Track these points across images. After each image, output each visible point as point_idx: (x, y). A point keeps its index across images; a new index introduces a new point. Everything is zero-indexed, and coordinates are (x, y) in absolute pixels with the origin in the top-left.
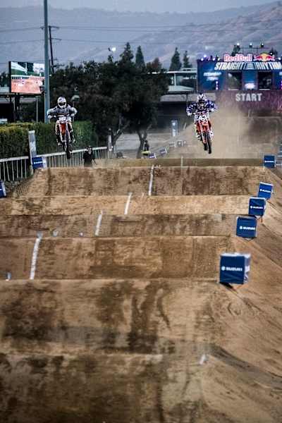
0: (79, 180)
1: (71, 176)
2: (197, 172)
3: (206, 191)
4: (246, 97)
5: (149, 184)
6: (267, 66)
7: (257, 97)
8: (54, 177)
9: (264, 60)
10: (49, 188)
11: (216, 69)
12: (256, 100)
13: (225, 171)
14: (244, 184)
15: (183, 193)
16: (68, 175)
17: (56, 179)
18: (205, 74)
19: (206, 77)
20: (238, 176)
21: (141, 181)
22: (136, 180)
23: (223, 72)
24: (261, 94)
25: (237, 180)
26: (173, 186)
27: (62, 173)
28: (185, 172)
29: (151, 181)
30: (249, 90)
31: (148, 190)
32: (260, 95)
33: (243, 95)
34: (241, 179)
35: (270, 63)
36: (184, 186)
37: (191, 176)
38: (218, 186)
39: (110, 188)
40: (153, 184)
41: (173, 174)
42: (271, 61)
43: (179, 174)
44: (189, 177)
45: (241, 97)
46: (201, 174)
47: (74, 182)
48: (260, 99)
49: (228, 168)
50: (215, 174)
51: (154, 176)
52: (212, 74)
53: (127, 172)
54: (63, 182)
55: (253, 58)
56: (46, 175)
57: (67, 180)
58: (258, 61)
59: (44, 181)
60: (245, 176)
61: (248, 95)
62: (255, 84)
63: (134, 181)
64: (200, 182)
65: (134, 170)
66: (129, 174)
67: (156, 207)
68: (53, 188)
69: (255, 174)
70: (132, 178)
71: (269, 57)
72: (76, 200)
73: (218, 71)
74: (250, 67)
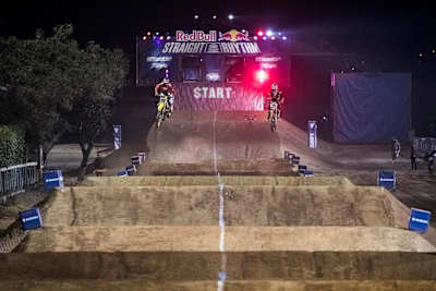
0: (117, 205)
1: (106, 198)
2: (286, 193)
3: (303, 221)
4: (208, 92)
5: (218, 210)
6: (237, 48)
7: (225, 93)
8: (81, 200)
9: (234, 39)
10: (75, 218)
11: (164, 51)
12: (222, 96)
13: (326, 192)
14: (357, 212)
15: (269, 225)
16: (100, 197)
17: (84, 203)
18: (150, 59)
19: (151, 63)
20: (346, 200)
21: (207, 206)
22: (199, 204)
23: (174, 55)
24: (230, 89)
25: (344, 205)
26: (254, 214)
27: (92, 195)
28: (269, 194)
29: (222, 207)
30: (212, 82)
31: (218, 219)
32: (228, 90)
33: (205, 89)
34: (352, 205)
35: (242, 44)
36: (269, 215)
37: (279, 199)
38: (319, 214)
39: (163, 217)
40: (224, 211)
41: (251, 196)
42: (243, 41)
43: (261, 197)
44: (275, 200)
45: (202, 92)
46: (293, 198)
47: (111, 208)
48: (228, 96)
49: (330, 189)
50: (313, 196)
51: (225, 199)
52: (158, 59)
53: (186, 193)
54: (94, 208)
55: (218, 37)
56: (68, 198)
57: (99, 204)
58: (224, 41)
59: (67, 207)
60: (356, 200)
61: (212, 90)
62: (220, 74)
63: (196, 206)
64: (292, 208)
65: (196, 190)
66: (189, 196)
67: (263, 242)
68: (80, 215)
69: (370, 198)
70: (193, 201)
71: (241, 36)
72: (147, 232)
73: (167, 54)
74: (213, 49)
